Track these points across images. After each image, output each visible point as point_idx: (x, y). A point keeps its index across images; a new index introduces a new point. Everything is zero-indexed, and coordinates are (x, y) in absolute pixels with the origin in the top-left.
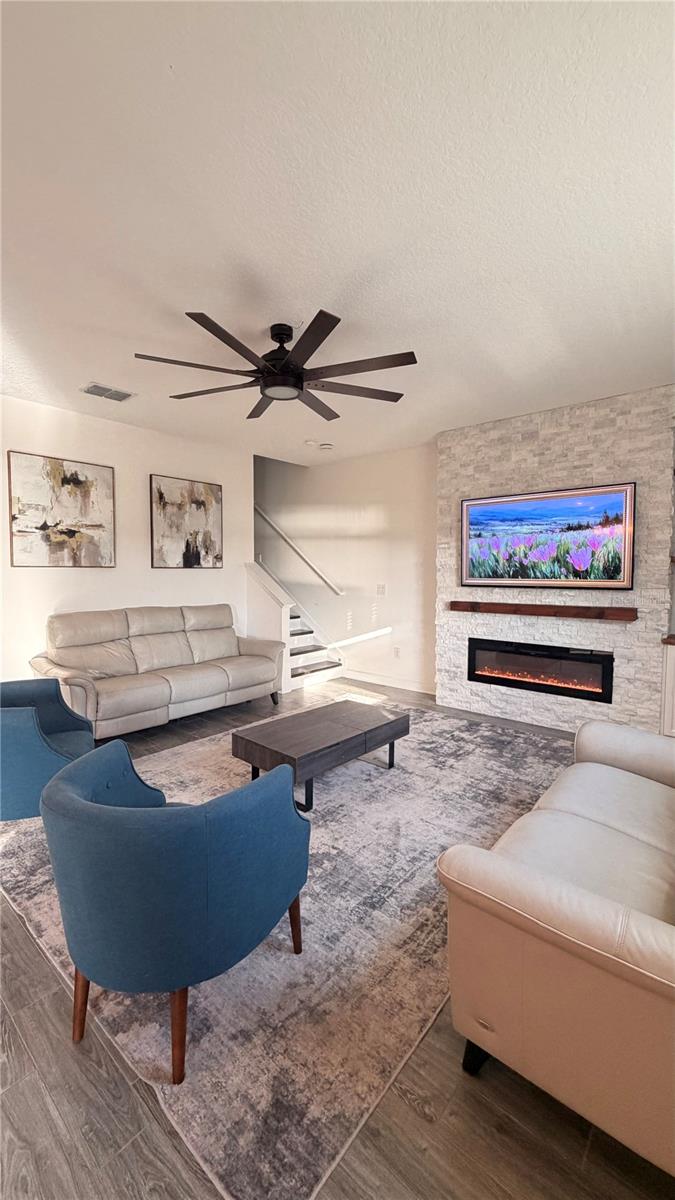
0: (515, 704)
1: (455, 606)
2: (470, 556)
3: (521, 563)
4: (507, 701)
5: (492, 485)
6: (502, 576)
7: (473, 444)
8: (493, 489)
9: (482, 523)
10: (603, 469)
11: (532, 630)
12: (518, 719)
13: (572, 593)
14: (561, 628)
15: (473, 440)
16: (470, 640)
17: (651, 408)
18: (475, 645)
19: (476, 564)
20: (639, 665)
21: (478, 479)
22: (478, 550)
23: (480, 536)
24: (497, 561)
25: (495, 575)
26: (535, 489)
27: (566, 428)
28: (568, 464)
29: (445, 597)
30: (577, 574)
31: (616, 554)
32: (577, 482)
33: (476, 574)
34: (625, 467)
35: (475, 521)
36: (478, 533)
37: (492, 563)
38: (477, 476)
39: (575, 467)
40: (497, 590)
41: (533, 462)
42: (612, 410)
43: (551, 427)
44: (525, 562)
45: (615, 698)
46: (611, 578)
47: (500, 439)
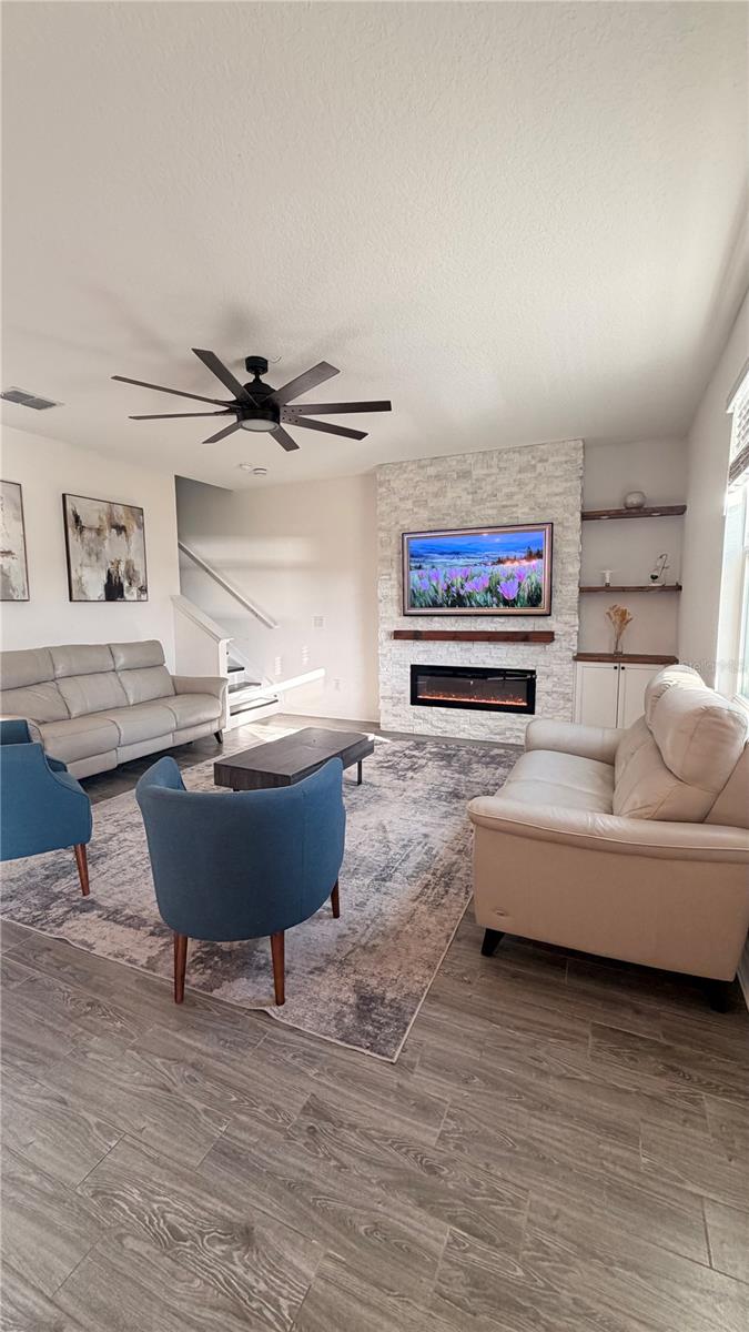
0: (454, 722)
1: (398, 635)
2: (412, 587)
3: (458, 594)
4: (446, 721)
5: (430, 520)
6: (441, 606)
7: (412, 479)
8: (431, 523)
9: (422, 556)
10: (526, 510)
11: (468, 655)
12: (457, 736)
13: (502, 620)
14: (493, 651)
15: (411, 475)
16: (412, 666)
17: (564, 459)
18: (417, 671)
19: (417, 595)
20: (555, 679)
21: (416, 513)
22: (418, 581)
23: (420, 568)
24: (437, 592)
25: (435, 604)
26: (470, 525)
27: (495, 470)
28: (497, 503)
29: (386, 626)
30: (506, 603)
31: (538, 584)
32: (505, 521)
33: (418, 604)
34: (544, 509)
35: (415, 554)
36: (418, 565)
37: (432, 593)
38: (415, 510)
39: (504, 507)
40: (436, 619)
41: (467, 499)
42: (533, 457)
43: (482, 468)
44: (462, 592)
45: (538, 708)
46: (533, 605)
47: (437, 476)
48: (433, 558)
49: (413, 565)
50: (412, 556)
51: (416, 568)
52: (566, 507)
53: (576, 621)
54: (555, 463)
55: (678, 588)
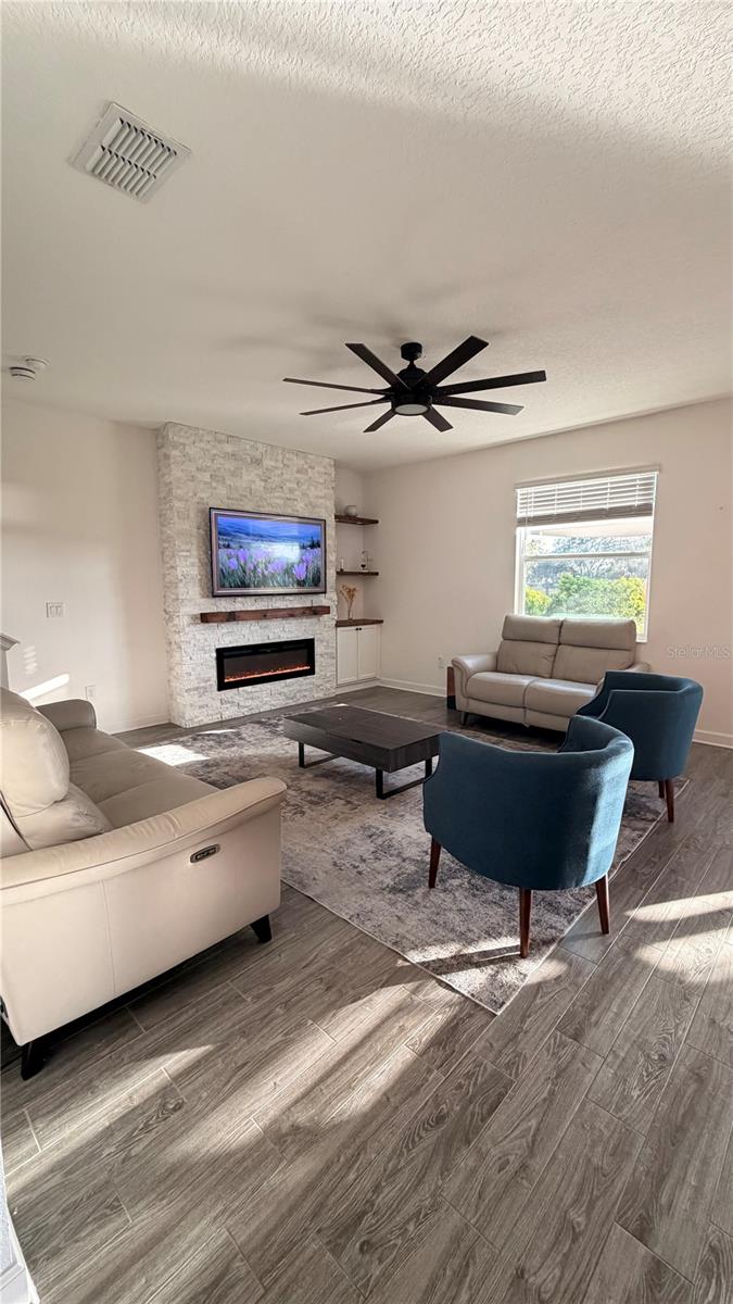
1: (205, 618)
2: (220, 567)
3: (263, 574)
4: (252, 699)
5: (229, 498)
6: (247, 586)
7: (208, 451)
8: (230, 502)
9: (229, 535)
10: (302, 505)
11: (267, 632)
12: (262, 710)
13: (291, 598)
15: (209, 447)
16: (217, 649)
17: (322, 470)
18: (223, 655)
19: (227, 575)
20: (326, 644)
21: (215, 488)
22: (227, 560)
23: (228, 546)
24: (244, 572)
25: (242, 585)
26: (262, 510)
27: (280, 465)
28: (283, 495)
29: (189, 608)
30: (298, 583)
32: (289, 511)
33: (227, 584)
35: (223, 532)
36: (227, 543)
37: (240, 573)
38: (214, 484)
39: (288, 499)
40: (239, 599)
41: (259, 485)
42: (307, 463)
43: (271, 459)
44: (266, 573)
45: (317, 669)
46: (316, 585)
47: (233, 455)
48: (240, 538)
49: (221, 543)
50: (220, 533)
51: (225, 546)
52: (326, 508)
53: (335, 598)
54: (319, 472)
55: (377, 574)
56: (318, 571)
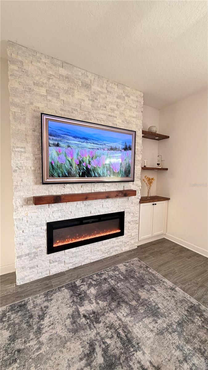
2: (50, 160)
5: (62, 110)
6: (74, 176)
7: (45, 71)
9: (59, 136)
10: (120, 121)
14: (105, 204)
16: (48, 224)
17: (136, 99)
18: (52, 227)
19: (55, 167)
20: (132, 214)
21: (50, 101)
22: (56, 156)
23: (58, 145)
30: (114, 174)
33: (56, 174)
36: (56, 143)
37: (67, 166)
38: (49, 98)
39: (109, 115)
41: (87, 103)
43: (98, 86)
44: (89, 167)
45: (125, 231)
46: (127, 176)
47: (67, 78)
48: (69, 139)
49: (51, 142)
51: (54, 145)
52: (137, 125)
53: (140, 184)
54: (132, 100)
55: (167, 169)
56: (129, 166)
